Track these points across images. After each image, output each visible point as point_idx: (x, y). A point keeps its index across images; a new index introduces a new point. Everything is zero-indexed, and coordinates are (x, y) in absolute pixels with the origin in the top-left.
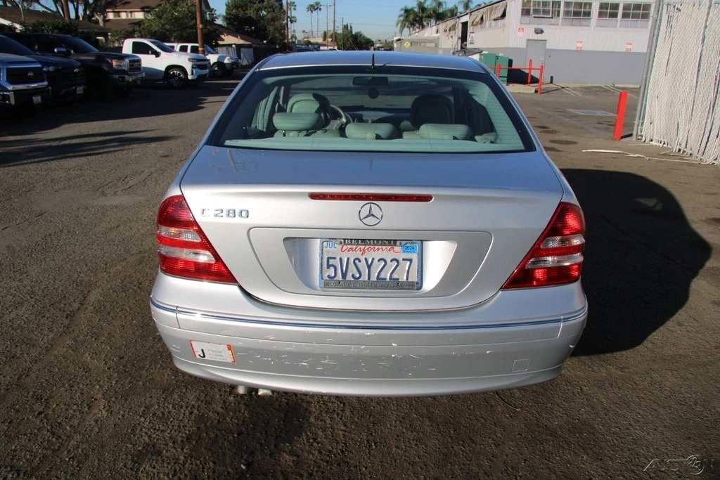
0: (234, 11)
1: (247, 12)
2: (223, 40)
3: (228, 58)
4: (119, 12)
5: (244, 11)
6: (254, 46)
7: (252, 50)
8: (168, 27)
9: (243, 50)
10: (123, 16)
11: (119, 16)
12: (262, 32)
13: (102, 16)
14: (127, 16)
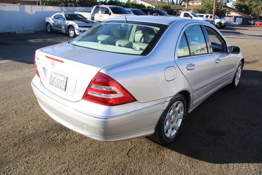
0: (239, 2)
1: (245, 3)
2: (231, 14)
3: (224, 21)
4: (194, 2)
5: (244, 2)
6: (243, 17)
7: (242, 19)
8: (204, 8)
9: (237, 18)
10: (195, 4)
11: (194, 4)
12: (249, 11)
13: (187, 4)
14: (196, 4)
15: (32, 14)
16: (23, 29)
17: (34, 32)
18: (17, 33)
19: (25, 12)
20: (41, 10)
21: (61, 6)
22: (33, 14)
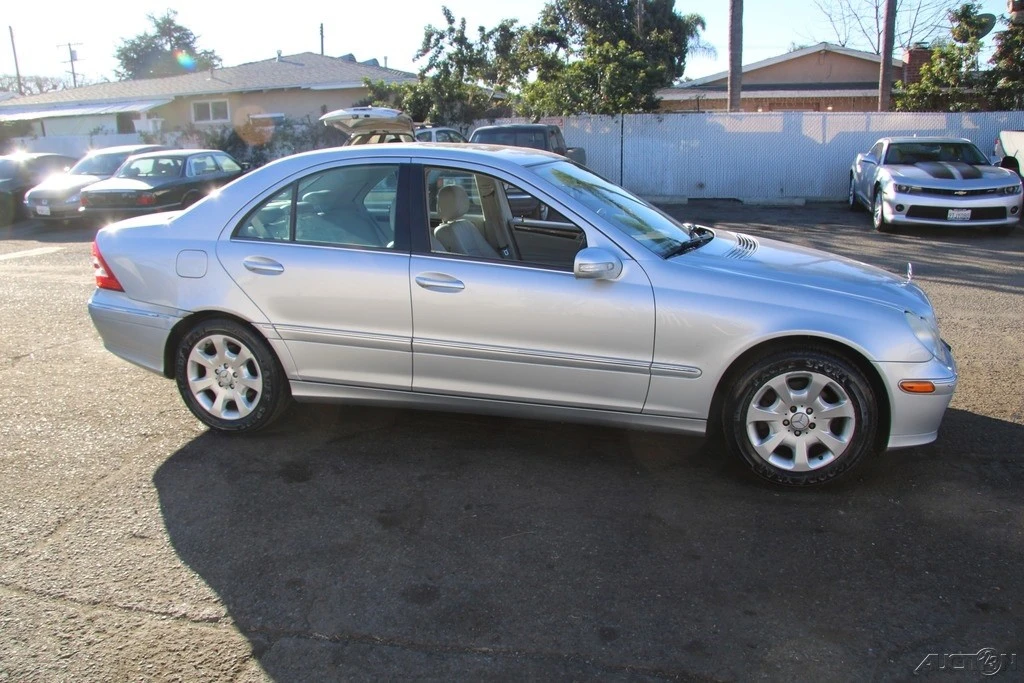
15: (824, 142)
16: (782, 190)
17: (807, 202)
18: (746, 200)
19: (804, 137)
20: (861, 128)
21: (957, 110)
22: (828, 141)
